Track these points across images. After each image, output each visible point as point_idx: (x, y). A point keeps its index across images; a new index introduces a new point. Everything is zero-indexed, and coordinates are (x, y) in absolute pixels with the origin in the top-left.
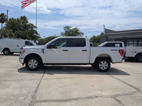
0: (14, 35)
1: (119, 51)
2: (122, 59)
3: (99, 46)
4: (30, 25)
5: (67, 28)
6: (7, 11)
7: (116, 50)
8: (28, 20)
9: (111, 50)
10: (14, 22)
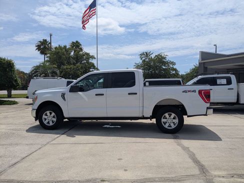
0: (58, 72)
1: (200, 92)
2: (208, 108)
3: (187, 84)
4: (84, 55)
5: (144, 55)
6: (51, 35)
7: (193, 91)
8: (82, 47)
9: (183, 92)
10: (59, 52)
